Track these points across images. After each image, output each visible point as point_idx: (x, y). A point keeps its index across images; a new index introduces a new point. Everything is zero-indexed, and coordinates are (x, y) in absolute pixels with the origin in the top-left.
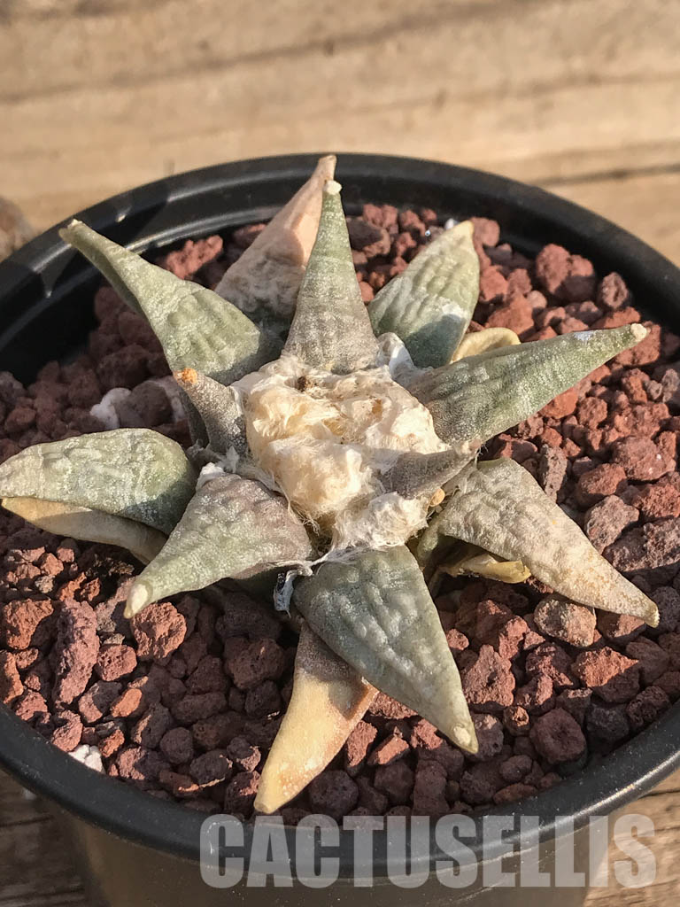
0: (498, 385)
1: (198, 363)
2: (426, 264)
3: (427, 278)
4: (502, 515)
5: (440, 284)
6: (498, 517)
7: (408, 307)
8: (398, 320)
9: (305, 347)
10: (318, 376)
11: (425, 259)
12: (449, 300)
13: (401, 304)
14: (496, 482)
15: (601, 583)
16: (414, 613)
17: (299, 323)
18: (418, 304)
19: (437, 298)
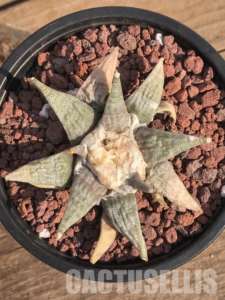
0: (164, 148)
1: (73, 130)
2: (147, 86)
3: (146, 93)
4: (162, 183)
5: (150, 95)
6: (160, 183)
7: (140, 104)
8: (136, 108)
9: (107, 125)
10: (110, 136)
11: (146, 83)
12: (153, 101)
13: (138, 102)
14: (161, 171)
15: (187, 203)
16: (134, 224)
17: (105, 117)
18: (143, 103)
19: (149, 101)
